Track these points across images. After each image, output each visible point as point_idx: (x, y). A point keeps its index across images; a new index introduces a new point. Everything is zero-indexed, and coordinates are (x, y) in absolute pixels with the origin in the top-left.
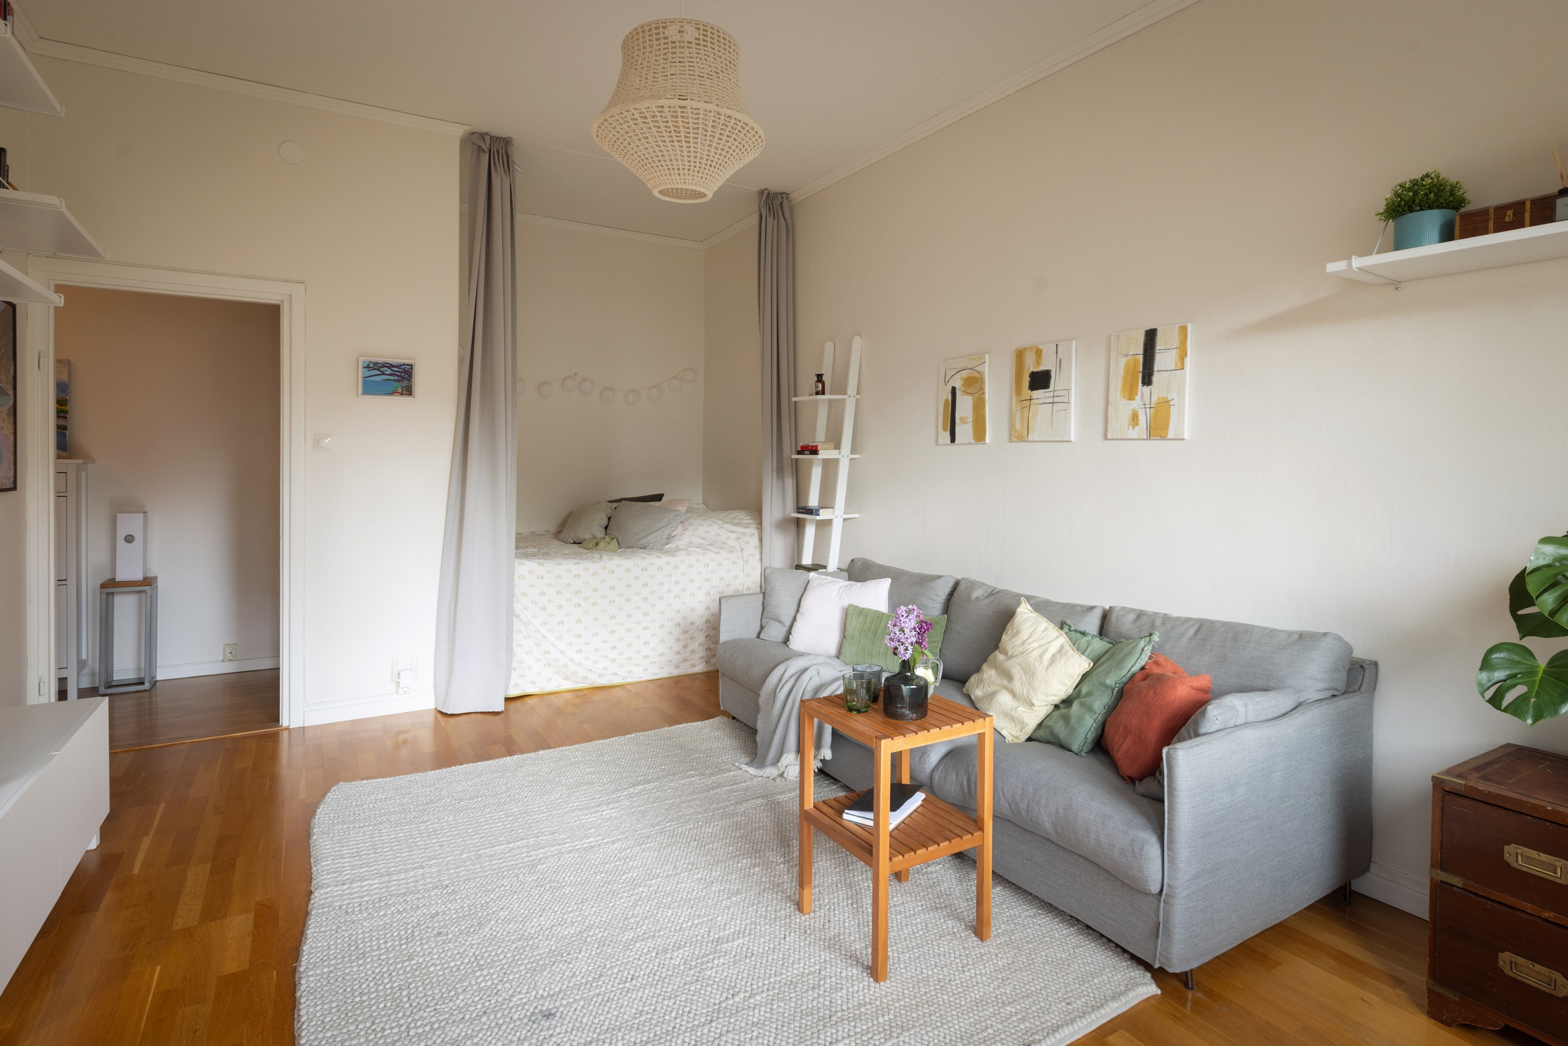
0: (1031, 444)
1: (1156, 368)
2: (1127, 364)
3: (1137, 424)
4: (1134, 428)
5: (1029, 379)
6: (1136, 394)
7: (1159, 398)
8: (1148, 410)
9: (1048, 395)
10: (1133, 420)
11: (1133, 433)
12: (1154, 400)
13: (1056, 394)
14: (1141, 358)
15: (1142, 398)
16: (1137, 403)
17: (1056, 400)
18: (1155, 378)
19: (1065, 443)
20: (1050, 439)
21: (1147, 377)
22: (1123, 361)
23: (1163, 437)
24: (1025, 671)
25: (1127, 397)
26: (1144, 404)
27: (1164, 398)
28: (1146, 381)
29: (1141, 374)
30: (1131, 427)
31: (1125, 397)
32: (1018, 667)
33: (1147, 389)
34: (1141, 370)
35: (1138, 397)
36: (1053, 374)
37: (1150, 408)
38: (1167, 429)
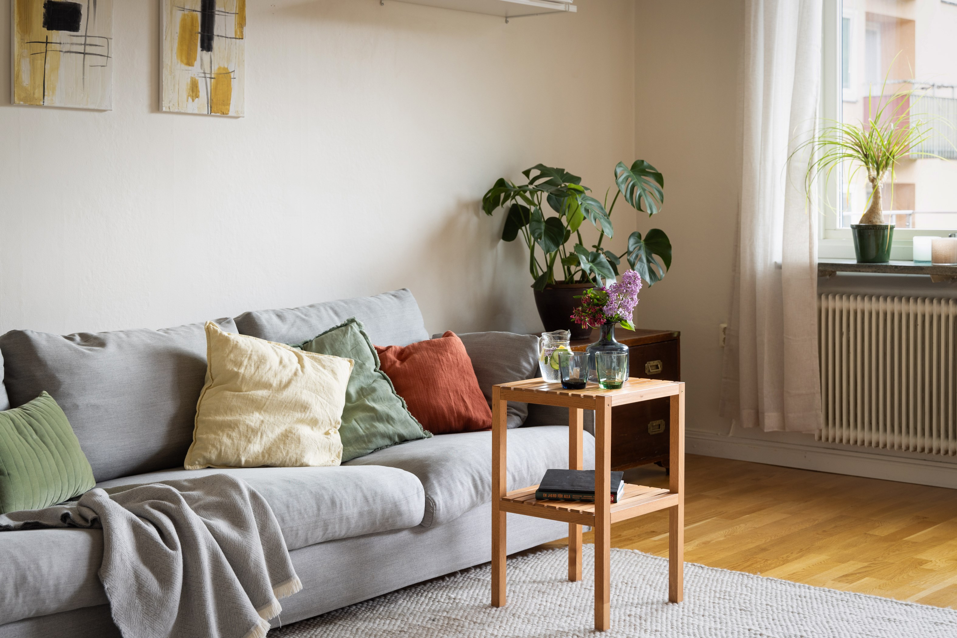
0: (48, 111)
1: (215, 33)
2: (184, 20)
3: (197, 97)
4: (193, 100)
5: (43, 10)
6: (195, 60)
7: (219, 68)
8: (208, 80)
9: (75, 40)
10: (193, 91)
11: (193, 106)
12: (215, 68)
13: (89, 40)
14: (199, 15)
15: (202, 65)
16: (196, 70)
17: (89, 49)
18: (216, 43)
19: (96, 114)
20: (81, 106)
21: (206, 41)
22: (179, 15)
23: (224, 114)
24: (316, 392)
25: (185, 61)
26: (205, 73)
27: (224, 69)
28: (206, 45)
29: (199, 35)
30: (190, 99)
31: (182, 61)
32: (305, 391)
33: (206, 55)
34: (200, 31)
35: (197, 63)
36: (84, 11)
37: (211, 78)
38: (229, 104)
